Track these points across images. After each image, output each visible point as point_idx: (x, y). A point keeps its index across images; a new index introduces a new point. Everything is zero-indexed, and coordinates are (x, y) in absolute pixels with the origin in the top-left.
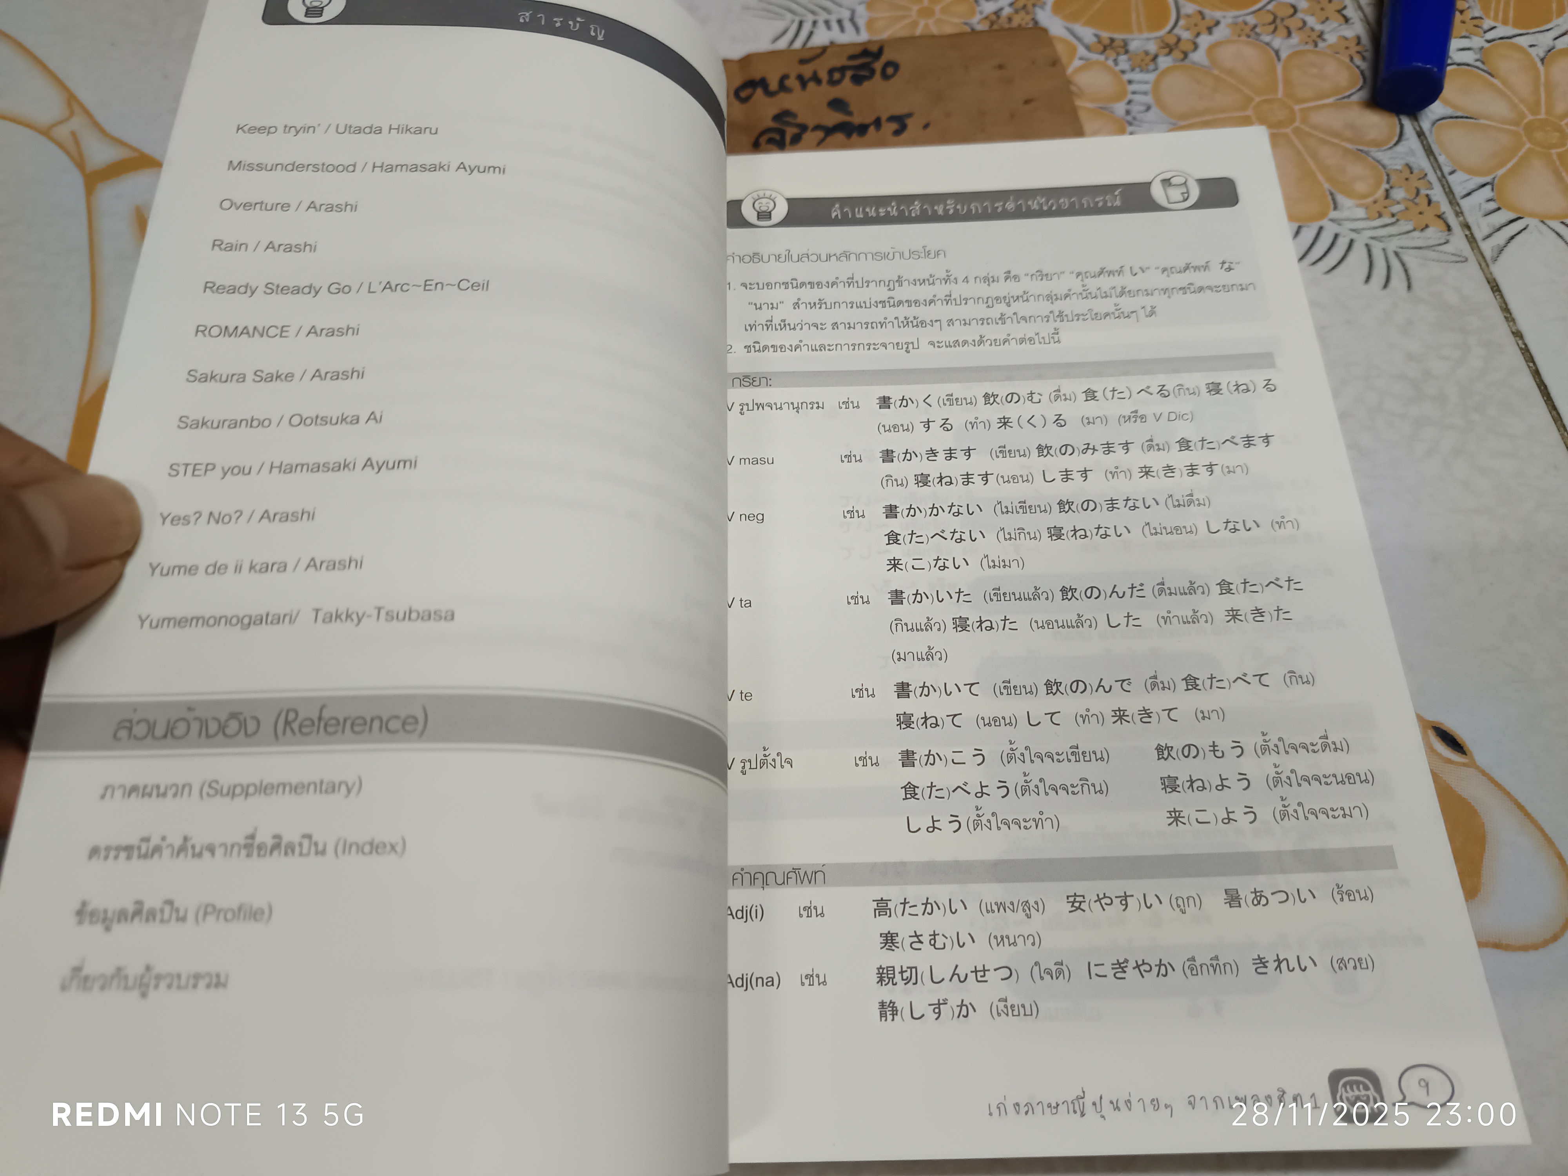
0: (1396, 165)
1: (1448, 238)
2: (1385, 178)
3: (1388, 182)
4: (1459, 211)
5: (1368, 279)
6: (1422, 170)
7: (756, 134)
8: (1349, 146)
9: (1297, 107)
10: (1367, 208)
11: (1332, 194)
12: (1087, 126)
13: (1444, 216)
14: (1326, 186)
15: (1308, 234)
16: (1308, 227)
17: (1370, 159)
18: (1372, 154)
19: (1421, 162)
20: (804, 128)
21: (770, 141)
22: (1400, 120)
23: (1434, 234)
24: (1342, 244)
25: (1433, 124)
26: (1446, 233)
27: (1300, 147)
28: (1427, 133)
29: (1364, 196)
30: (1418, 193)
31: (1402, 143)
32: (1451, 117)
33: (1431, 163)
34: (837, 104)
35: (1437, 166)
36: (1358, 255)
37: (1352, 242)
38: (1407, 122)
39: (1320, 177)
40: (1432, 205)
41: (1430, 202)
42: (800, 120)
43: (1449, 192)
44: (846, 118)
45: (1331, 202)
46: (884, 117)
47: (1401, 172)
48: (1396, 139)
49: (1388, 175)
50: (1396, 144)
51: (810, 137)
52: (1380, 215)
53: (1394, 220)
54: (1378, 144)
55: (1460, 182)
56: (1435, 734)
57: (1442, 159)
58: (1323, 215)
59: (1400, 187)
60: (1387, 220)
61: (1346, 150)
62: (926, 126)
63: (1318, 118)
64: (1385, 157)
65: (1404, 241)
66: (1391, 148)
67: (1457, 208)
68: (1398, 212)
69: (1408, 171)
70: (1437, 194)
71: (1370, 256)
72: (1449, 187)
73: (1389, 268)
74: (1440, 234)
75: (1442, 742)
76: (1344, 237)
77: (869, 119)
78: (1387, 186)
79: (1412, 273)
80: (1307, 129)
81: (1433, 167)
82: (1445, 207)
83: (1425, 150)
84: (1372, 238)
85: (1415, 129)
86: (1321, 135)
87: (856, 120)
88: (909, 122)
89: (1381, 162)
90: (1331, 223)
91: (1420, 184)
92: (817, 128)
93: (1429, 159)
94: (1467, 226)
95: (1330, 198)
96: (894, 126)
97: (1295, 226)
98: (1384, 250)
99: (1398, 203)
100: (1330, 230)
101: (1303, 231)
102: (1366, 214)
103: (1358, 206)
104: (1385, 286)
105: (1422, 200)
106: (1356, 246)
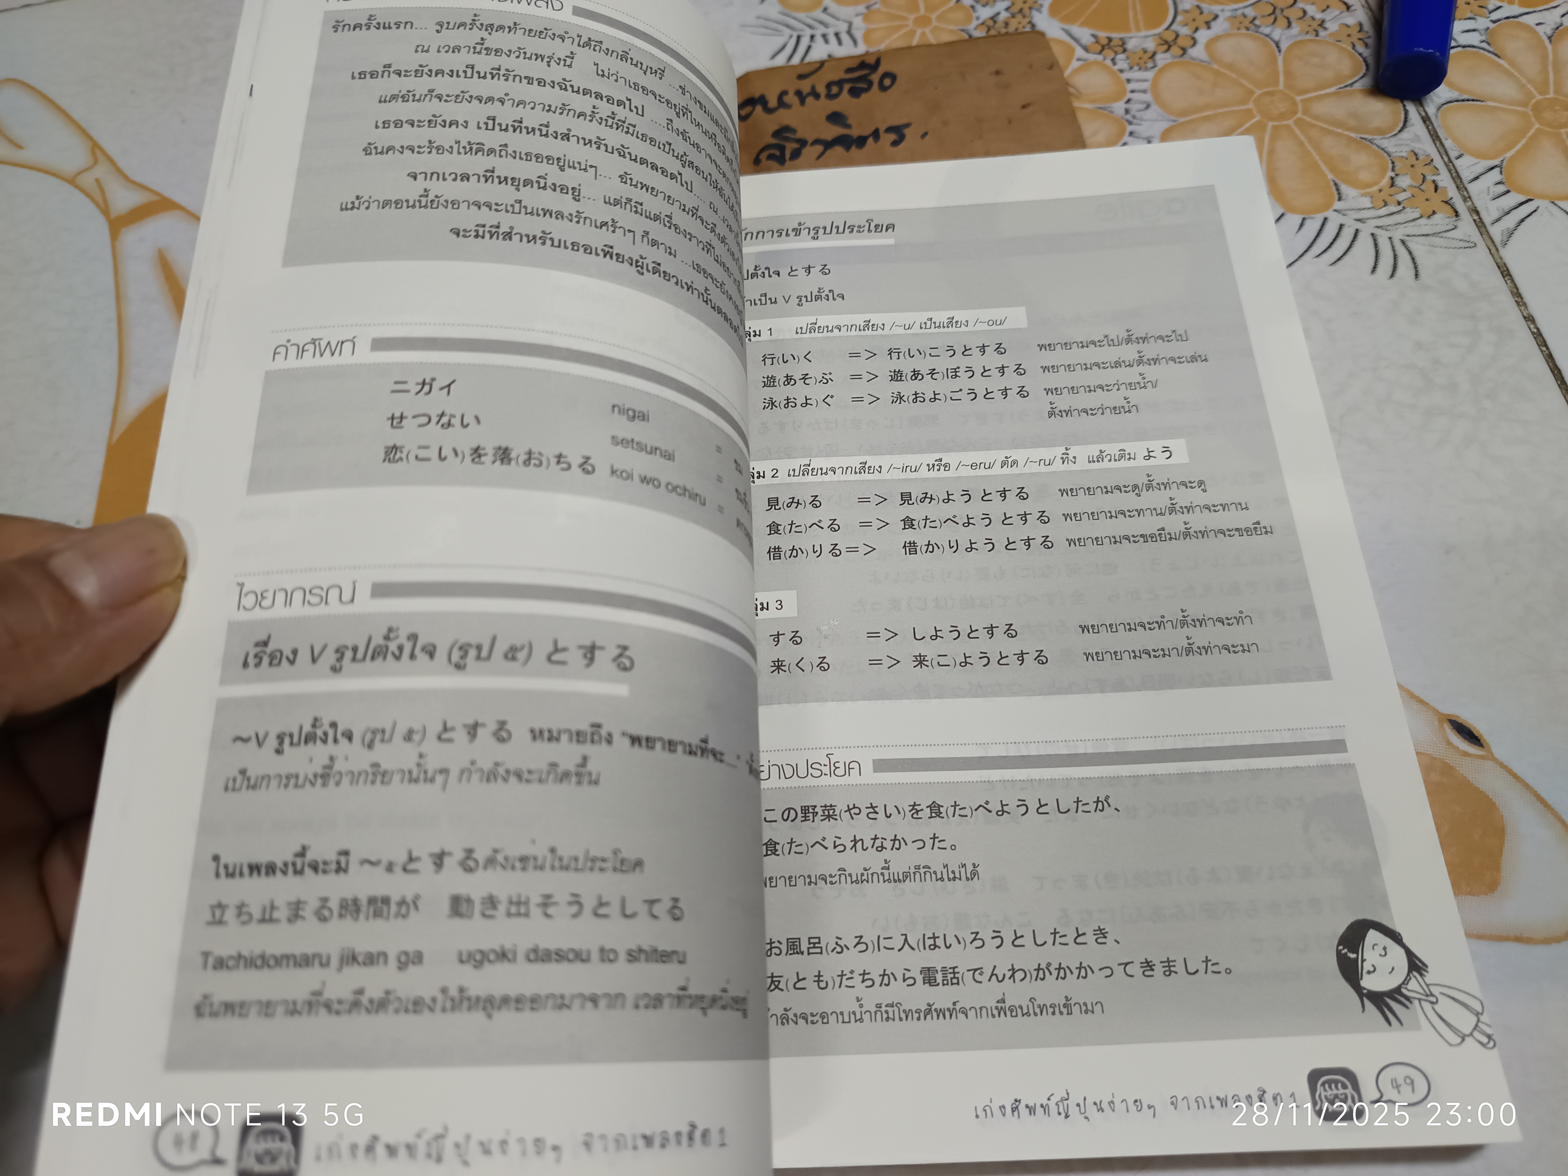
0: (1401, 152)
1: (1455, 223)
2: (1390, 165)
3: (1393, 170)
4: (1467, 196)
5: (1374, 269)
6: (1428, 156)
7: (757, 150)
8: (1353, 135)
9: (1298, 98)
10: (1371, 197)
11: (1336, 184)
12: (1088, 133)
13: (1451, 202)
14: (1330, 176)
15: (1313, 226)
16: (1312, 219)
17: (1374, 147)
18: (1376, 142)
19: (1427, 147)
20: (803, 143)
21: (771, 157)
22: (1404, 106)
23: (1441, 220)
24: (1347, 235)
25: (1439, 108)
26: (1454, 218)
27: (1302, 137)
28: (1433, 118)
29: (1369, 185)
30: (1424, 180)
31: (1406, 130)
32: (1457, 101)
33: (1437, 148)
34: (836, 118)
35: (1443, 150)
36: (1364, 244)
37: (1357, 232)
38: (1411, 108)
39: (1323, 167)
40: (1438, 191)
41: (1436, 188)
42: (799, 135)
43: (1456, 177)
44: (846, 131)
45: (1336, 193)
46: (882, 128)
47: (1407, 159)
48: (1401, 125)
49: (1393, 163)
50: (1400, 131)
51: (811, 152)
52: (1386, 204)
53: (1400, 208)
54: (1382, 132)
55: (1467, 167)
56: (1451, 727)
57: (1448, 143)
58: (1327, 206)
59: (1406, 174)
61: (1351, 139)
62: (925, 134)
63: (1319, 108)
64: (1389, 144)
65: (1411, 229)
66: (1395, 135)
67: (1465, 193)
68: (1404, 200)
69: (1413, 158)
70: (1444, 180)
71: (1376, 245)
72: (1457, 172)
73: (1395, 257)
74: (1448, 220)
75: (1457, 734)
76: (1349, 227)
77: (867, 132)
78: (1393, 174)
79: (1418, 260)
80: (1309, 120)
81: (1440, 153)
82: (1452, 192)
83: (1431, 135)
84: (1378, 227)
85: (1420, 114)
86: (1324, 126)
87: (855, 132)
88: (906, 131)
89: (1386, 150)
90: (1335, 213)
91: (1426, 170)
92: (817, 142)
93: (1435, 144)
94: (1475, 211)
95: (1334, 188)
96: (893, 137)
97: (1299, 219)
98: (1390, 238)
99: (1404, 190)
100: (1335, 220)
101: (1308, 223)
102: (1372, 203)
103: (1362, 195)
104: (1392, 276)
105: (1428, 187)
106: (1361, 236)
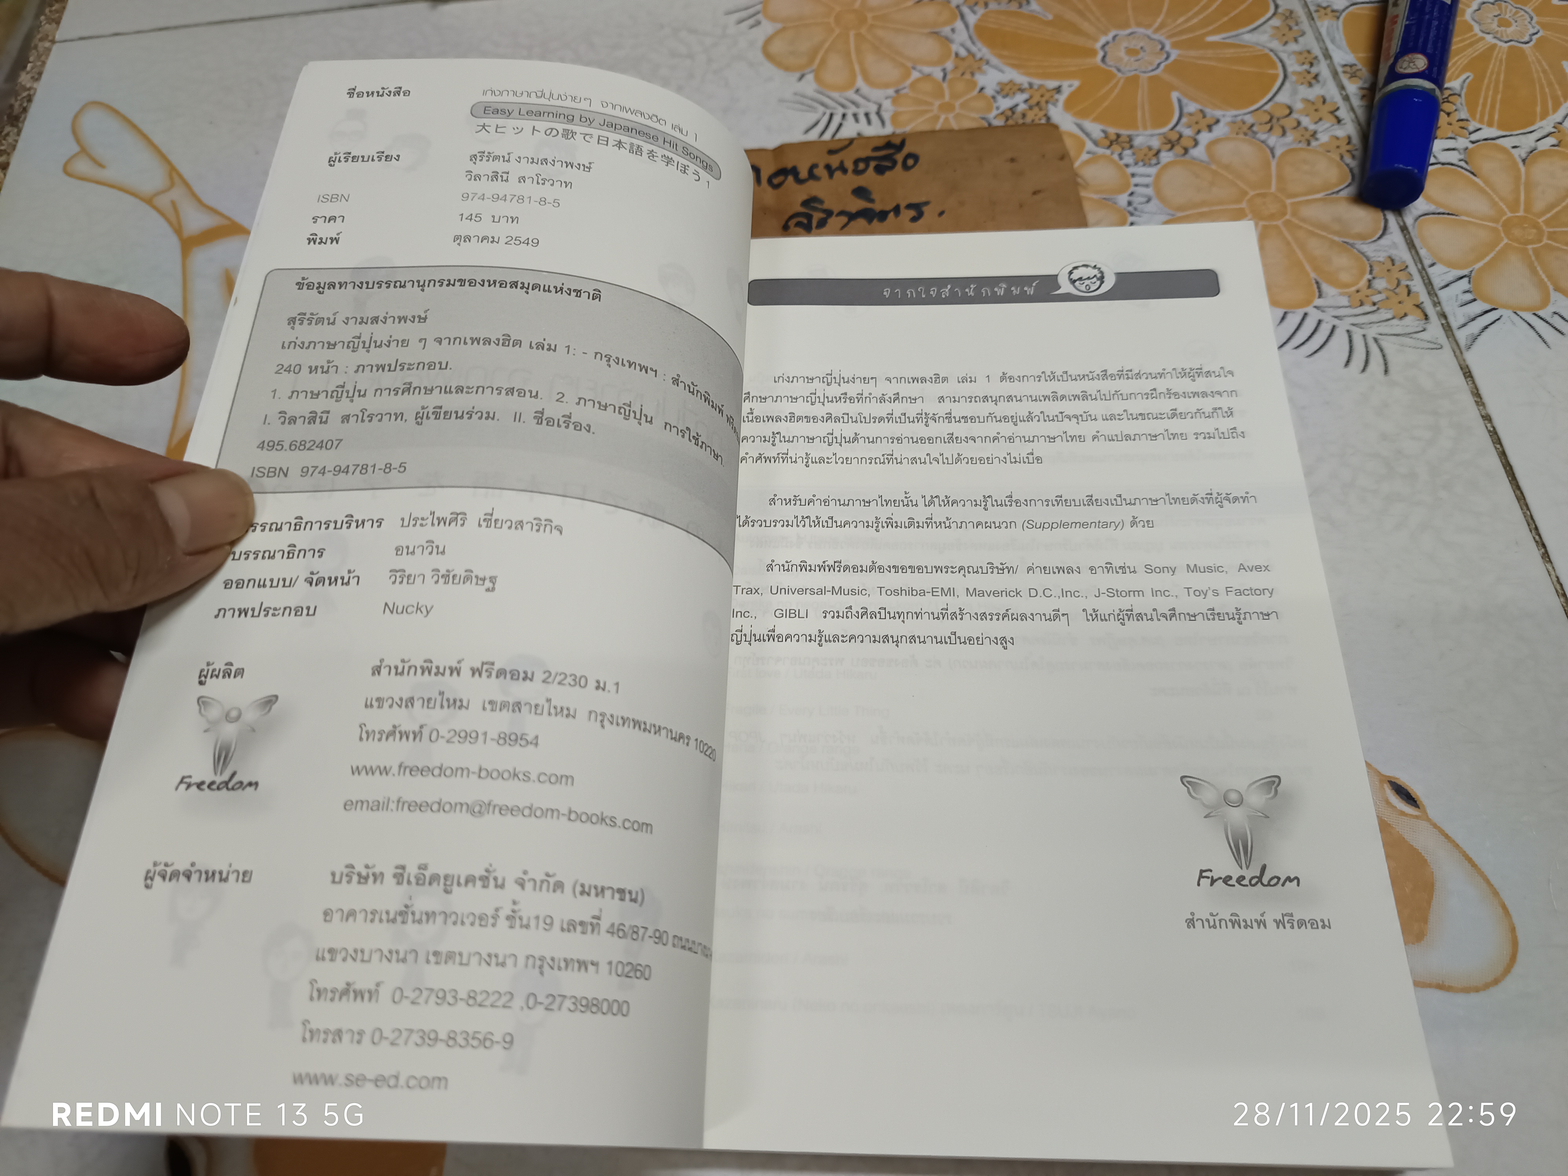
0: (1379, 257)
1: (1425, 326)
2: (1368, 269)
3: (1371, 272)
4: (1437, 301)
5: (1348, 363)
6: (1404, 262)
7: (786, 217)
8: (1336, 238)
9: (1288, 201)
10: (1349, 297)
11: (1317, 283)
12: (1091, 217)
13: (1422, 306)
14: (1313, 275)
15: (1293, 320)
16: (1294, 313)
17: (1355, 251)
18: (1357, 246)
19: (1403, 254)
20: (829, 213)
21: (798, 224)
22: (1385, 215)
23: (1412, 322)
24: (1325, 330)
25: (1416, 219)
26: (1424, 321)
27: (1289, 238)
28: (1410, 228)
29: (1348, 286)
30: (1398, 284)
31: (1385, 237)
32: (1434, 214)
33: (1412, 256)
34: (861, 192)
35: (1418, 258)
36: (1340, 341)
37: (1334, 328)
38: (1391, 218)
39: (1307, 266)
40: (1411, 295)
41: (1409, 292)
42: (826, 206)
43: (1428, 283)
44: (869, 205)
45: (1317, 290)
46: (903, 205)
47: (1384, 264)
48: (1380, 232)
49: (1371, 266)
50: (1379, 238)
51: (835, 222)
52: (1362, 304)
53: (1375, 308)
54: (1363, 237)
55: (1438, 274)
56: (1391, 788)
57: (1423, 252)
58: (1308, 303)
59: (1383, 278)
60: (1367, 308)
61: (1333, 242)
62: (941, 214)
63: (1308, 212)
64: (1368, 249)
65: (1384, 328)
66: (1375, 241)
67: (1435, 299)
68: (1378, 302)
69: (1390, 263)
70: (1417, 285)
71: (1351, 341)
72: (1429, 278)
73: (1368, 353)
74: (1418, 322)
75: (1397, 796)
76: (1327, 322)
77: (889, 206)
78: (1370, 277)
79: (1390, 358)
80: (1297, 222)
81: (1414, 260)
82: (1424, 297)
83: (1408, 244)
84: (1353, 325)
85: (1398, 223)
86: (1311, 228)
87: (878, 207)
88: (925, 209)
89: (1366, 254)
90: (1315, 310)
91: (1402, 276)
92: (842, 213)
93: (1411, 252)
94: (1443, 315)
95: (1315, 286)
96: (912, 213)
97: (1280, 312)
98: (1364, 336)
99: (1380, 292)
100: (1314, 316)
101: (1289, 316)
102: (1349, 302)
103: (1342, 294)
104: (1364, 370)
105: (1402, 291)
106: (1337, 332)
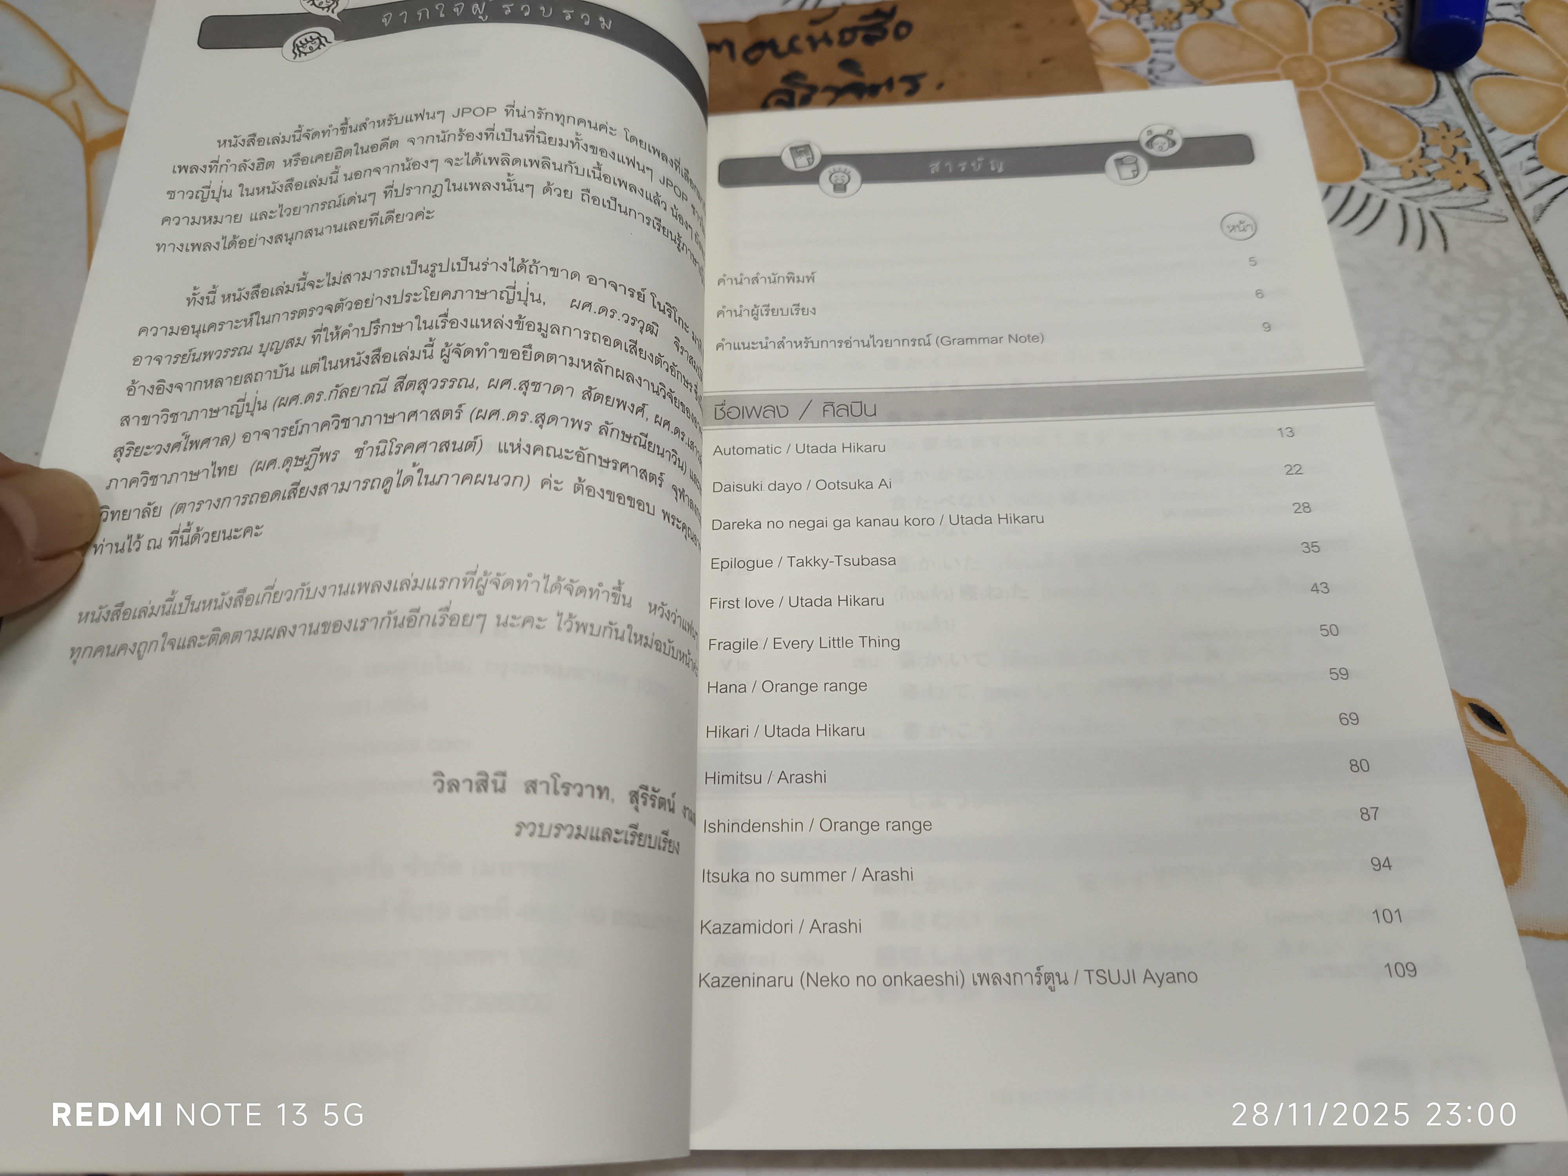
0: (1432, 123)
1: (1487, 197)
2: (1421, 136)
3: (1424, 139)
4: (1499, 169)
5: (1402, 240)
6: (1460, 128)
7: (764, 94)
8: (1383, 104)
9: (1327, 65)
10: (1401, 167)
11: (1364, 153)
12: (1107, 83)
13: (1483, 175)
14: (1359, 145)
15: (1339, 194)
16: (1339, 187)
17: (1405, 117)
18: (1407, 112)
19: (1459, 119)
20: (813, 88)
21: (779, 99)
22: (1436, 77)
23: (1472, 193)
24: (1374, 205)
25: (1472, 81)
26: (1486, 192)
27: (1331, 105)
28: (1466, 90)
29: (1398, 155)
30: (1455, 151)
31: (1438, 101)
32: (1491, 74)
33: (1469, 120)
34: (848, 65)
35: (1475, 123)
36: (1392, 215)
37: (1385, 202)
38: (1444, 79)
39: (1352, 136)
40: (1470, 163)
41: (1468, 161)
42: (808, 80)
43: (1488, 150)
44: (858, 79)
45: (1363, 162)
46: (896, 77)
47: (1438, 130)
48: (1432, 96)
49: (1424, 133)
50: (1432, 102)
51: (822, 96)
52: (1415, 175)
53: (1429, 179)
54: (1413, 102)
55: (1499, 140)
56: (1472, 712)
57: (1480, 117)
58: (1354, 175)
59: (1437, 145)
60: (1423, 179)
61: (1380, 108)
62: (941, 85)
63: (1350, 75)
64: (1420, 115)
65: (1441, 201)
66: (1427, 105)
67: (1497, 167)
68: (1434, 171)
69: (1445, 129)
70: (1476, 152)
71: (1404, 216)
72: (1489, 145)
73: (1424, 229)
74: (1479, 193)
75: (1478, 719)
76: (1377, 196)
77: (880, 80)
78: (1423, 145)
79: (1448, 234)
80: (1338, 86)
81: (1472, 125)
82: (1484, 165)
83: (1464, 108)
84: (1407, 198)
85: (1452, 86)
86: (1355, 94)
87: (867, 80)
88: (922, 81)
89: (1418, 120)
90: (1363, 184)
91: (1458, 143)
92: (827, 88)
93: (1468, 117)
94: (1507, 185)
95: (1362, 157)
96: (908, 85)
97: (1325, 186)
98: (1419, 210)
99: (1435, 162)
100: (1362, 189)
101: (1334, 191)
102: (1401, 172)
103: (1392, 165)
104: (1421, 247)
105: (1460, 159)
106: (1389, 207)
